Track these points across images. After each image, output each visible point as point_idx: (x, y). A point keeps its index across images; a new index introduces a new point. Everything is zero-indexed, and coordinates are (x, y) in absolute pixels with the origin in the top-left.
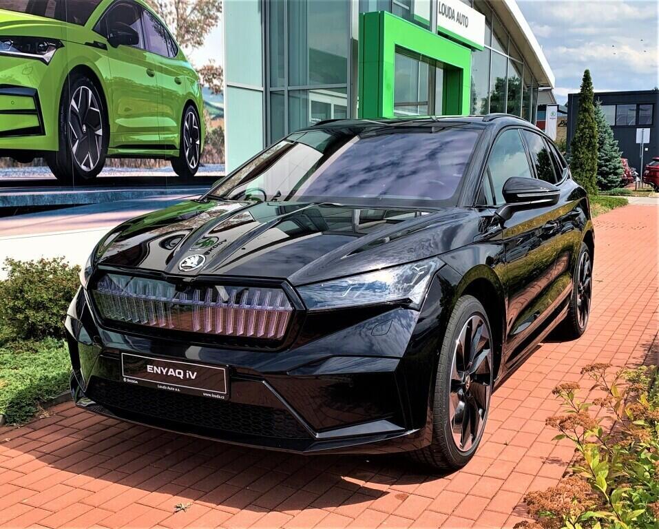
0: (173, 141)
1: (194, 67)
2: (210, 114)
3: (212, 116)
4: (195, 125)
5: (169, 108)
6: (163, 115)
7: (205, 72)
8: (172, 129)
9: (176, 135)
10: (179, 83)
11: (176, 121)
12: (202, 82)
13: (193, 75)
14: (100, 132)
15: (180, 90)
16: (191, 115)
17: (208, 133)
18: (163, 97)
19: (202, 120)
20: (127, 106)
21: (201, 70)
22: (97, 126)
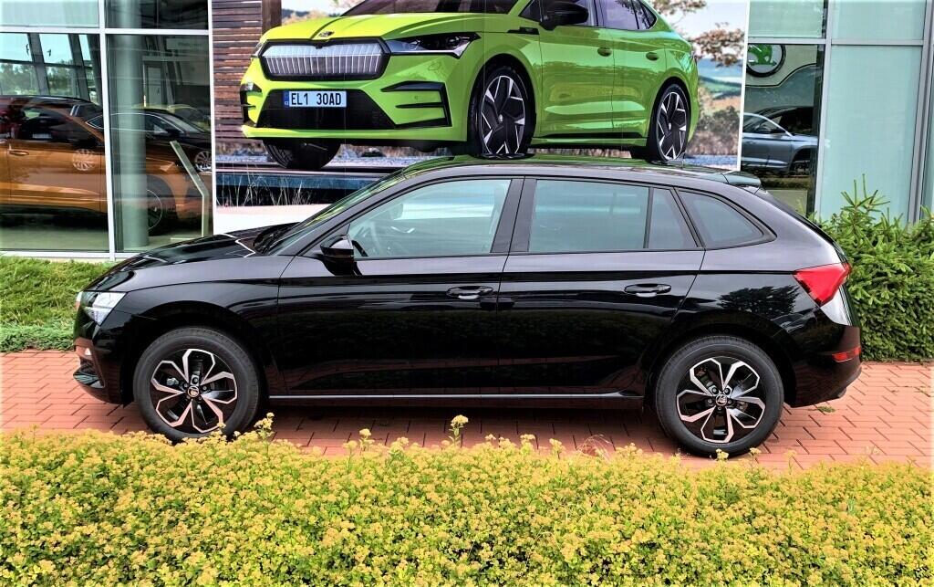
0: (637, 128)
1: (686, 37)
2: (712, 92)
3: (715, 95)
4: (679, 107)
5: (632, 90)
6: (621, 98)
7: (706, 41)
8: (636, 114)
9: (642, 121)
10: (655, 59)
11: (644, 103)
12: (698, 53)
13: (682, 47)
14: (522, 122)
15: (655, 67)
16: (674, 96)
17: (706, 117)
18: (623, 77)
19: (694, 101)
20: (564, 93)
21: (697, 39)
22: (518, 116)
